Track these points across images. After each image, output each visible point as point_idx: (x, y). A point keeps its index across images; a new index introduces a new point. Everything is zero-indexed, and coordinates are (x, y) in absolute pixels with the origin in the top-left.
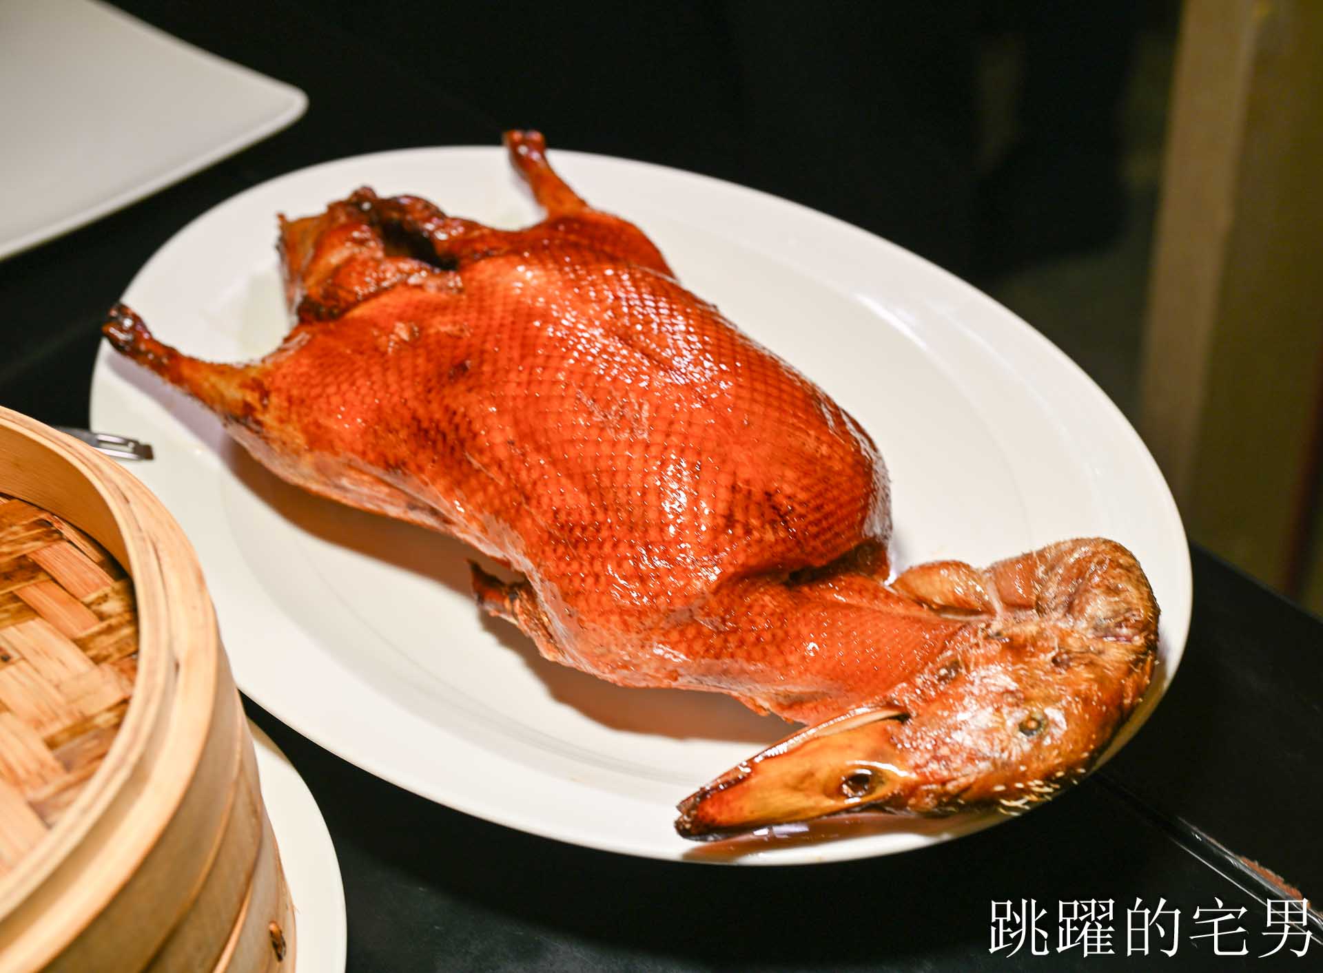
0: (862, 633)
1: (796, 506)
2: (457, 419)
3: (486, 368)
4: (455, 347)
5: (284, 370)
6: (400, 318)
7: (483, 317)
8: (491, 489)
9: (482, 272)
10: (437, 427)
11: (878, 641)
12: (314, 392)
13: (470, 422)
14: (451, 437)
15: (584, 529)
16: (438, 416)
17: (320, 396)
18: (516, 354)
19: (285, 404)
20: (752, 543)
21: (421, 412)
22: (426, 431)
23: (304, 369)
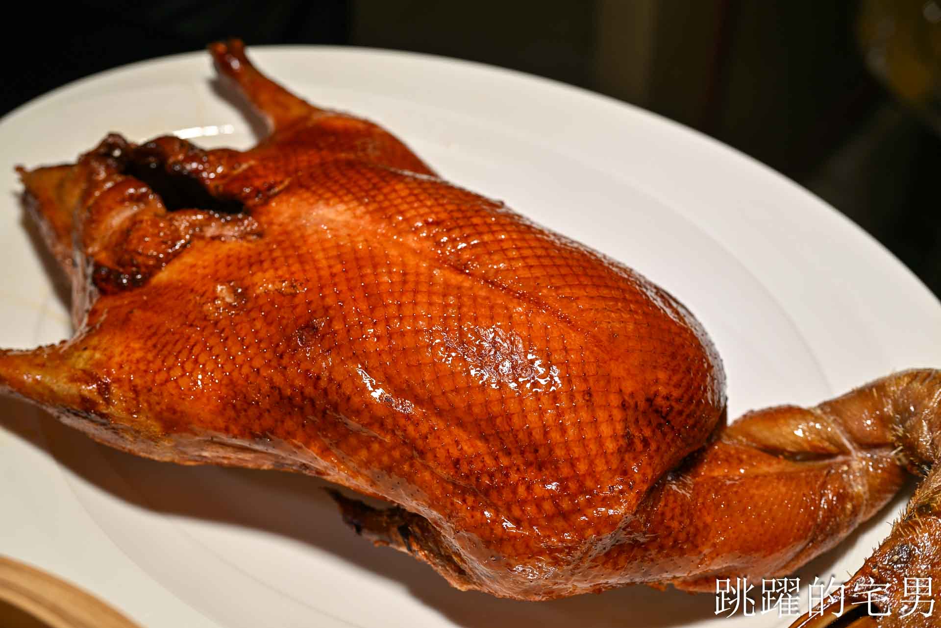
0: (755, 506)
1: (673, 404)
2: (323, 384)
3: (338, 326)
4: (295, 307)
5: (117, 359)
6: (217, 280)
7: (307, 267)
8: (376, 447)
9: (278, 214)
10: (302, 393)
11: (770, 510)
12: (160, 378)
13: (340, 385)
14: (320, 403)
15: (491, 476)
16: (298, 382)
17: (167, 381)
18: (364, 306)
19: (131, 395)
20: (654, 454)
21: (278, 379)
22: (290, 399)
23: (139, 355)
